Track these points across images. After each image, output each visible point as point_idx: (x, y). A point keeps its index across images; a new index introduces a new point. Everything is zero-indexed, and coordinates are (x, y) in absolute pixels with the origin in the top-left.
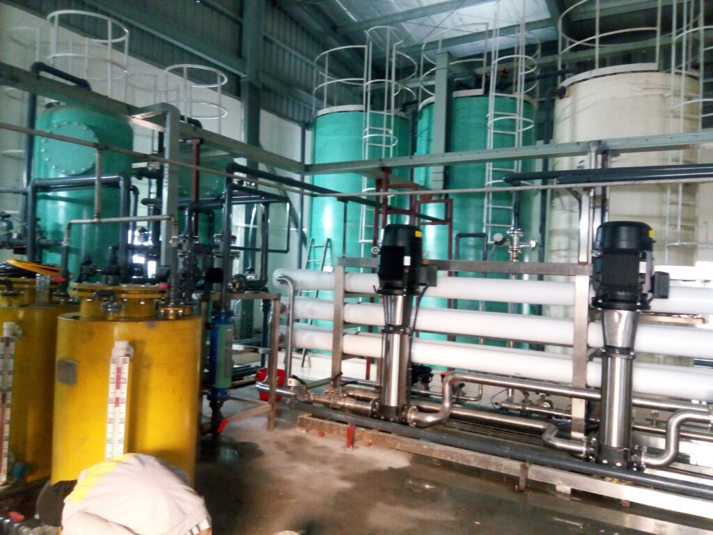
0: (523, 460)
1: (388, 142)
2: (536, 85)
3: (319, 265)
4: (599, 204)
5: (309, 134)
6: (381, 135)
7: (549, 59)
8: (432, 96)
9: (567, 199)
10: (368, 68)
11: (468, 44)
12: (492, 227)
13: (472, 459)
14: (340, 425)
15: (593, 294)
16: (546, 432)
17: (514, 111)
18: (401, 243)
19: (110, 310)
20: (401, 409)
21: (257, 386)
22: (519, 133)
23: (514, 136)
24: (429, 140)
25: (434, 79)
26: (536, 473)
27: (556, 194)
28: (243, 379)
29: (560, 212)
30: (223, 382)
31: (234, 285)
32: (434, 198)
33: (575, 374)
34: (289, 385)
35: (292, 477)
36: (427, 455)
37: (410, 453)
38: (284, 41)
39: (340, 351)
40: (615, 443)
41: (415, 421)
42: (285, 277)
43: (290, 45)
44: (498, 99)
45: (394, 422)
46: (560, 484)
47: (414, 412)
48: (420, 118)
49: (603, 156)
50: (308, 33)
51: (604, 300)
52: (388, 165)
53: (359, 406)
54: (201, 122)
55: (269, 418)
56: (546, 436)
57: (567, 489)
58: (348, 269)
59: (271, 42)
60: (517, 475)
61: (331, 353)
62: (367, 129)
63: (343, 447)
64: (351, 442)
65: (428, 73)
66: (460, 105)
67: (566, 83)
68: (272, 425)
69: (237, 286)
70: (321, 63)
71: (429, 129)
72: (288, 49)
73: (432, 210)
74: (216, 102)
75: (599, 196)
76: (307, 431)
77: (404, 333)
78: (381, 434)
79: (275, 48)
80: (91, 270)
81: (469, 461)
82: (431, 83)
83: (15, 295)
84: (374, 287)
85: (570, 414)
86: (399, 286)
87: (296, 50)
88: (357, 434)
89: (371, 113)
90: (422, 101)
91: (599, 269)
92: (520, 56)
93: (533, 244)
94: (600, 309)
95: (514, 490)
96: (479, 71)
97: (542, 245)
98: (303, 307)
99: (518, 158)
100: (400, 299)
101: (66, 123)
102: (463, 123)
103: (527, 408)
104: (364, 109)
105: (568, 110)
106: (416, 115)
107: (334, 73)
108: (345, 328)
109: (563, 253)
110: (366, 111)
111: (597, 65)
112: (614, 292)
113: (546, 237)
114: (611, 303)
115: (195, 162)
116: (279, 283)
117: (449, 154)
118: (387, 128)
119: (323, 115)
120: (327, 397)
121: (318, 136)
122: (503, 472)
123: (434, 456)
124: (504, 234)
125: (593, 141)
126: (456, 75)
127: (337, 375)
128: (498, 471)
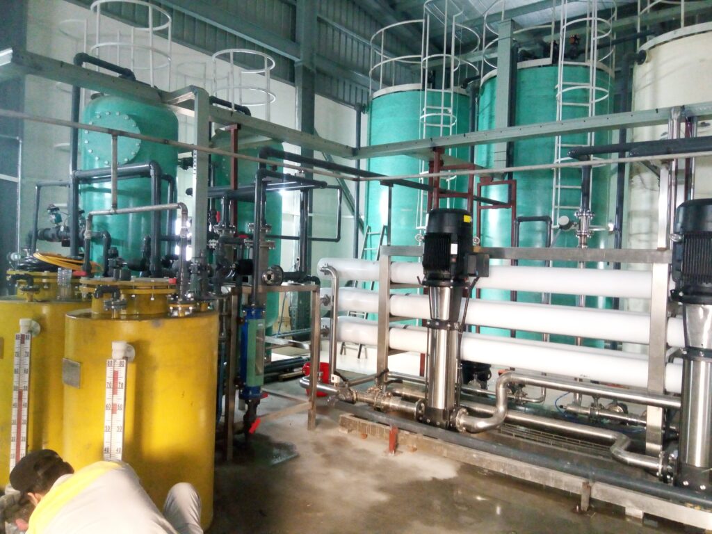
0: (586, 476)
1: (447, 121)
2: (612, 51)
3: (375, 254)
4: (682, 179)
5: (364, 117)
6: (439, 114)
7: (626, 21)
8: (494, 69)
9: (648, 176)
10: (425, 43)
11: (537, 12)
12: (560, 209)
13: (528, 472)
14: (383, 426)
15: (673, 286)
16: (615, 444)
17: (587, 80)
18: (447, 230)
19: (113, 307)
20: (448, 413)
21: (301, 381)
22: (592, 104)
23: (587, 108)
24: (491, 117)
25: (496, 51)
26: (602, 491)
27: (635, 171)
28: (293, 372)
29: (641, 191)
30: (254, 380)
31: (269, 277)
32: (496, 180)
33: (650, 378)
34: (332, 381)
35: (325, 486)
36: (477, 465)
37: (458, 461)
38: (341, 23)
39: (386, 346)
40: (698, 462)
41: (464, 425)
42: (329, 267)
43: (347, 27)
44: (567, 68)
45: (441, 426)
46: (629, 507)
47: (463, 415)
48: (482, 94)
49: (687, 124)
50: (366, 13)
51: (685, 293)
52: (440, 144)
53: (404, 406)
54: (249, 108)
55: (310, 416)
56: (615, 449)
57: (639, 513)
58: (394, 258)
59: (327, 24)
60: (578, 493)
61: (377, 347)
62: (424, 109)
63: (385, 452)
64: (394, 446)
65: (491, 43)
66: (525, 77)
67: (645, 47)
68: (313, 423)
69: (273, 277)
70: (377, 43)
71: (491, 104)
72: (344, 30)
73: (496, 192)
74: (264, 88)
75: (681, 170)
76: (349, 431)
77: (452, 329)
78: (427, 439)
79: (330, 31)
80: (117, 262)
81: (524, 474)
82: (493, 56)
83: (36, 290)
84: (418, 278)
85: (646, 420)
86: (445, 277)
87: (353, 30)
88: (401, 438)
89: (428, 91)
90: (484, 75)
91: (679, 256)
92: (592, 19)
93: (611, 227)
94: (680, 303)
95: (574, 510)
96: (546, 39)
97: (619, 228)
98: (348, 299)
99: (590, 130)
100: (447, 291)
101: (107, 113)
102: (529, 97)
103: (597, 413)
104: (421, 88)
105: (648, 77)
106: (477, 91)
107: (391, 52)
108: (390, 321)
109: (644, 237)
110: (423, 90)
111: (682, 23)
112: (698, 284)
113: (625, 220)
114: (695, 296)
115: (233, 149)
116: (323, 273)
117: (513, 128)
118: (445, 106)
119: (379, 97)
120: (371, 395)
121: (373, 119)
122: (563, 489)
123: (484, 466)
124: (570, 216)
125: (675, 108)
126: (520, 45)
127: (383, 373)
128: (557, 487)
